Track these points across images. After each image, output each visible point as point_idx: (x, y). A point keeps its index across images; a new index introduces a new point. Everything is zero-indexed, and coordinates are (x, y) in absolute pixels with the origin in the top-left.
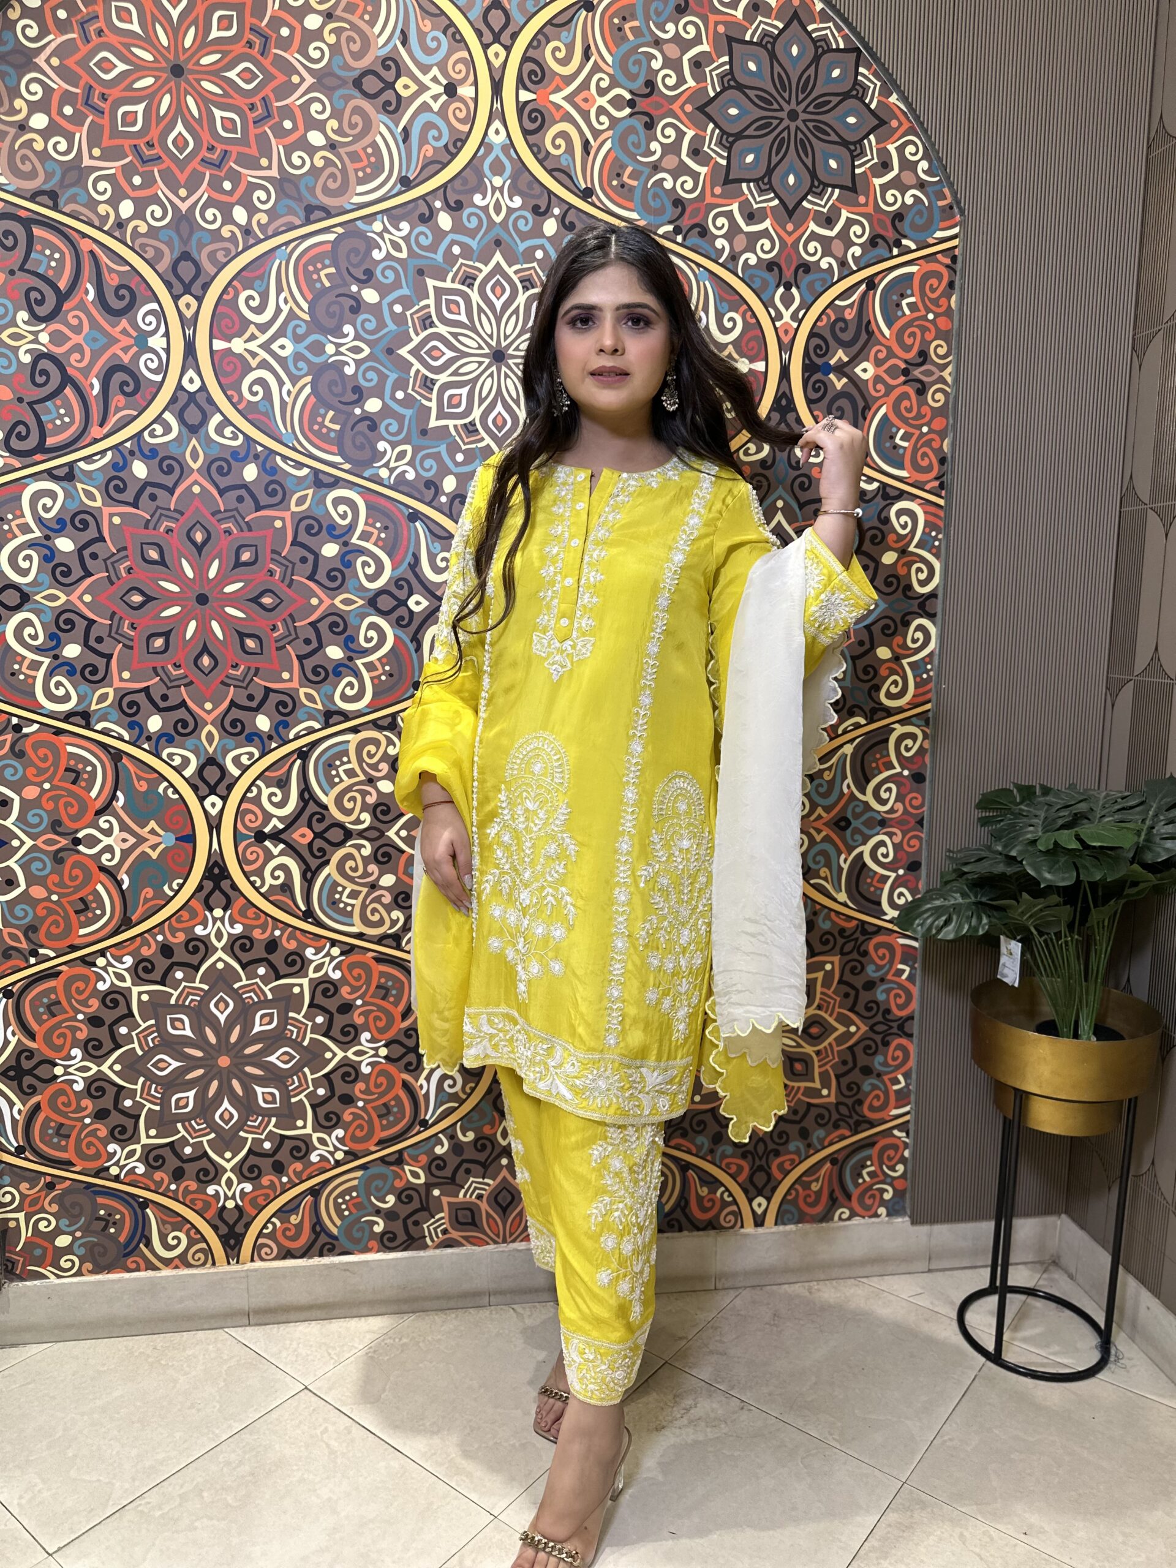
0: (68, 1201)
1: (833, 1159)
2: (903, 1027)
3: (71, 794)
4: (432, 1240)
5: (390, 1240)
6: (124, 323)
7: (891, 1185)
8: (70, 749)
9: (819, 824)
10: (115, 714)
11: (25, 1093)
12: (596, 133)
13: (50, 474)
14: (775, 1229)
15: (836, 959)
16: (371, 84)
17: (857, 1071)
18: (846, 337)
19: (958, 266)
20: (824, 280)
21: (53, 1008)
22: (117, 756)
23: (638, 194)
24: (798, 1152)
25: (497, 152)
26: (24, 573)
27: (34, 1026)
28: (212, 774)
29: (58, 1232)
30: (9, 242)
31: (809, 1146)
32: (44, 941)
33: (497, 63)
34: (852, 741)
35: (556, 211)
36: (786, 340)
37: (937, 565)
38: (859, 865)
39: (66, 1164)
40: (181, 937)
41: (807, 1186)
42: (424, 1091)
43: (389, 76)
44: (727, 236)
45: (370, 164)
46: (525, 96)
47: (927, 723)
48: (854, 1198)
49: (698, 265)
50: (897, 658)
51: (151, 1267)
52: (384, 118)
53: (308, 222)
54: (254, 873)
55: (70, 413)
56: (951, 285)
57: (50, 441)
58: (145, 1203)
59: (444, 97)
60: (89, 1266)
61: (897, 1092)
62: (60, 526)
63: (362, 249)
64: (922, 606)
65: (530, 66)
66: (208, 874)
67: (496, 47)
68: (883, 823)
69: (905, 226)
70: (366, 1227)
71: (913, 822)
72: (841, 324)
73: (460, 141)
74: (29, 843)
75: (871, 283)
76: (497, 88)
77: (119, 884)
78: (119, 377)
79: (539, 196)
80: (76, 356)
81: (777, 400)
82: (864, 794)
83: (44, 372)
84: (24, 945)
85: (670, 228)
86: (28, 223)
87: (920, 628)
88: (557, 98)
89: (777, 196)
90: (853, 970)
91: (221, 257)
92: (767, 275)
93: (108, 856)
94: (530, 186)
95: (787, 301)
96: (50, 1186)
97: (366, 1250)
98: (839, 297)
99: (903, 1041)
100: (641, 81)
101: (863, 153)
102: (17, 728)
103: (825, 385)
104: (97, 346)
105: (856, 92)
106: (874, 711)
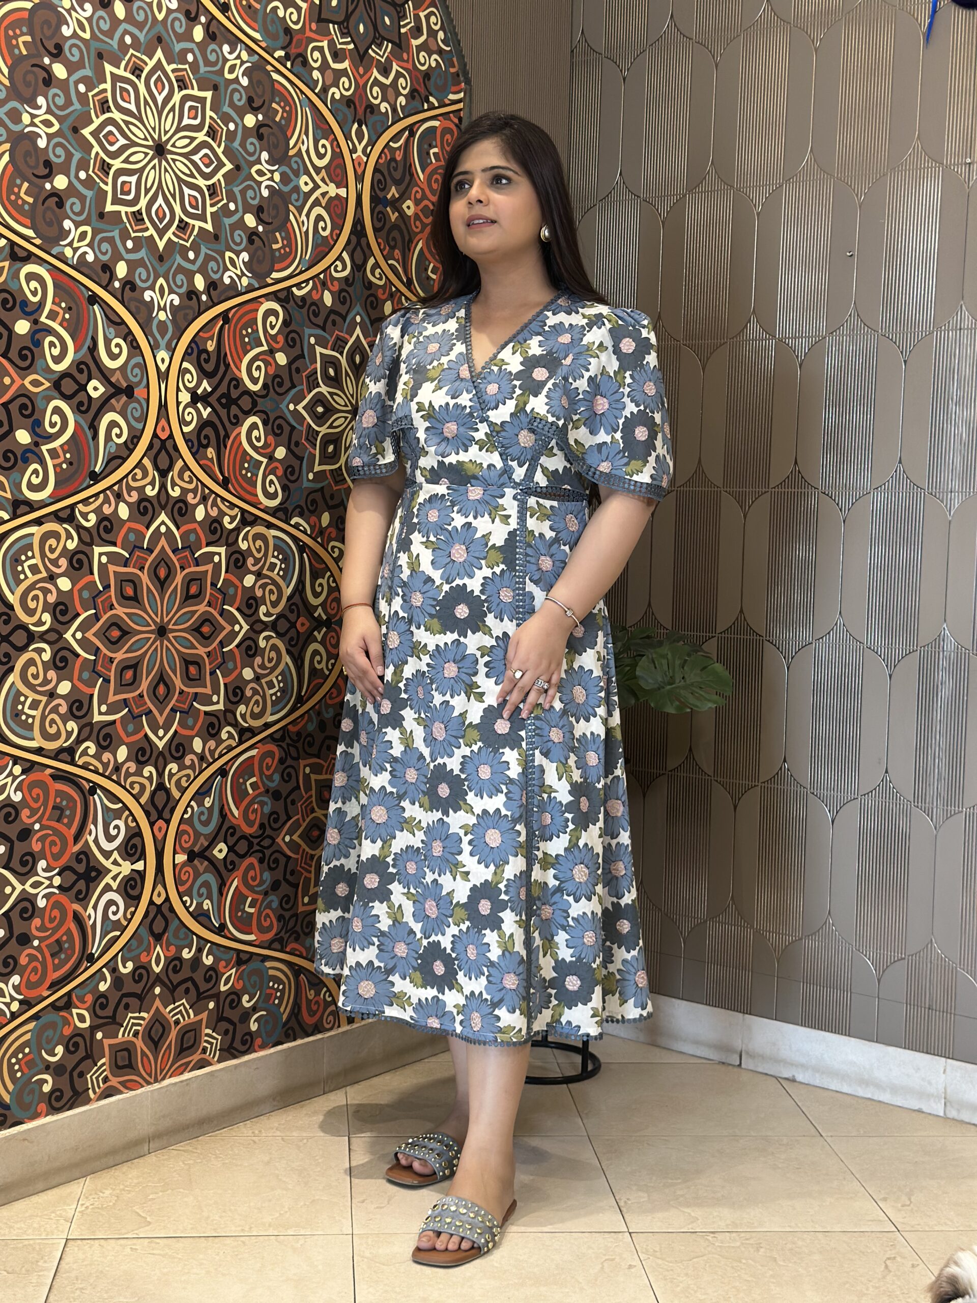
4: (95, 1092)
5: (58, 1099)
18: (397, 175)
20: (383, 122)
23: (260, 17)
35: (203, 19)
36: (360, 171)
42: (91, 922)
44: (321, 70)
49: (302, 92)
63: (54, 23)
69: (431, 84)
70: (36, 1087)
72: (394, 164)
79: (191, 3)
81: (354, 226)
89: (353, 41)
92: (346, 111)
95: (360, 138)
97: (35, 1116)
98: (392, 139)
101: (404, 17)
103: (385, 217)
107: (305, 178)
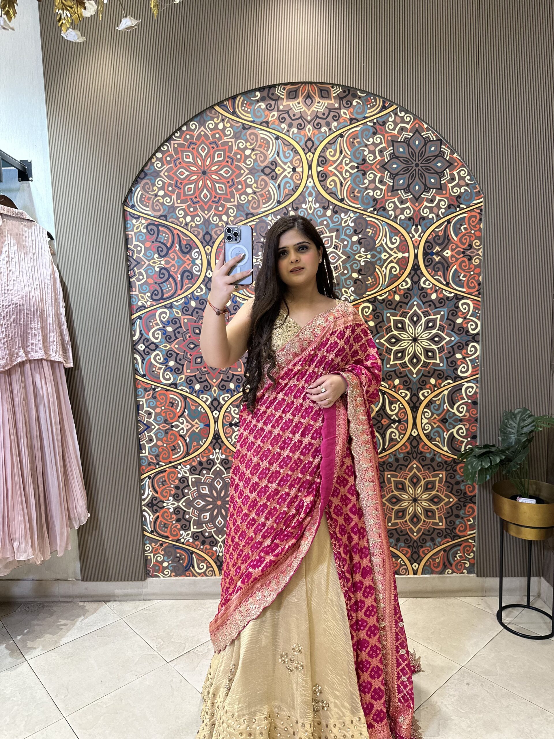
0: (167, 550)
1: (444, 550)
2: (472, 499)
3: (171, 411)
6: (188, 256)
7: (468, 561)
8: (171, 396)
9: (435, 421)
10: (185, 384)
11: (154, 512)
12: (345, 179)
13: (165, 307)
14: (422, 576)
15: (444, 473)
16: (267, 171)
17: (453, 516)
18: (440, 242)
19: (483, 213)
20: (430, 222)
21: (164, 483)
22: (185, 398)
23: (360, 199)
24: (430, 547)
25: (310, 189)
26: (157, 339)
27: (157, 489)
28: (215, 403)
29: (164, 561)
30: (152, 233)
31: (435, 544)
32: (161, 460)
33: (310, 159)
34: (447, 389)
35: (331, 207)
36: (416, 245)
37: (479, 323)
38: (452, 437)
39: (167, 537)
40: (205, 459)
41: (434, 560)
43: (273, 167)
44: (394, 210)
45: (267, 198)
46: (320, 169)
47: (477, 382)
48: (453, 566)
49: (383, 221)
50: (464, 358)
51: (194, 575)
52: (272, 181)
53: (247, 219)
54: (229, 437)
55: (171, 287)
56: (480, 220)
57: (165, 296)
58: (192, 553)
59: (292, 172)
60: (173, 574)
61: (470, 525)
62: (168, 323)
63: (265, 226)
64: (473, 338)
65: (321, 159)
66: (214, 437)
67: (310, 154)
68: (461, 420)
69: (461, 200)
71: (473, 420)
72: (438, 237)
73: (297, 187)
74: (157, 427)
75: (449, 222)
76: (310, 167)
77: (186, 441)
78: (187, 274)
79: (325, 203)
80: (173, 268)
81: (413, 266)
82: (453, 409)
83: (163, 274)
84: (155, 461)
85: (372, 209)
86: (157, 226)
87: (473, 346)
88: (331, 168)
89: (412, 194)
90: (451, 477)
91: (219, 232)
92: (409, 223)
93: (182, 431)
94: (322, 200)
95: (416, 231)
96: (161, 545)
98: (437, 227)
99: (472, 505)
100: (361, 159)
101: (444, 176)
102: (154, 389)
103: (432, 260)
104: (179, 264)
105: (441, 154)
106: (456, 378)
107: (385, 254)
